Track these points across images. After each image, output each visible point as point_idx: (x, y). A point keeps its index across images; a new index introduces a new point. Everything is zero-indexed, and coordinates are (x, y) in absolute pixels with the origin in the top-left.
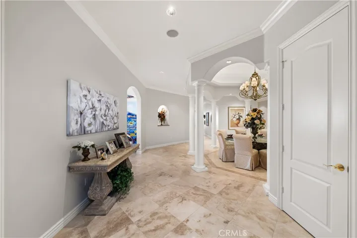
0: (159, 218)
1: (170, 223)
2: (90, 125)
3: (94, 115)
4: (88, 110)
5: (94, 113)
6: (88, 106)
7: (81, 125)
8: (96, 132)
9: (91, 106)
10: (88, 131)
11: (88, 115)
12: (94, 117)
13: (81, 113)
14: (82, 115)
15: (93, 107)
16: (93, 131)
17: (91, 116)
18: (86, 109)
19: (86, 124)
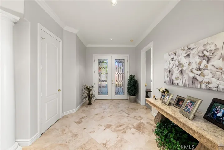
0: (120, 130)
1: (114, 128)
2: (177, 78)
3: (181, 71)
4: (174, 68)
5: (180, 69)
6: (175, 65)
7: (170, 78)
8: (184, 86)
9: (178, 64)
10: (175, 83)
11: (175, 71)
12: (181, 72)
13: (170, 71)
14: (171, 72)
15: (180, 64)
16: (181, 84)
17: (178, 72)
18: (173, 68)
19: (173, 78)
